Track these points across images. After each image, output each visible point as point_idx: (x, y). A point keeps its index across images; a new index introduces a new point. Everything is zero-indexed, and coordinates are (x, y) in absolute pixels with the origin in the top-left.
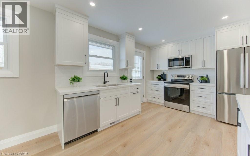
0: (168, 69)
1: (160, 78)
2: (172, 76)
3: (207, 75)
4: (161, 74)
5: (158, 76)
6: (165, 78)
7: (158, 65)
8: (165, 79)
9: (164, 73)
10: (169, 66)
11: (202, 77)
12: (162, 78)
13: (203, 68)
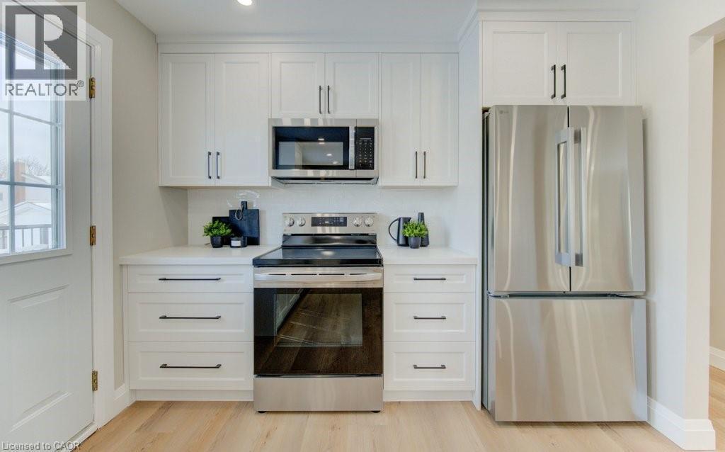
0: (268, 182)
1: (224, 231)
2: (287, 222)
3: (422, 216)
4: (232, 212)
5: (215, 219)
6: (251, 231)
7: (213, 158)
8: (255, 236)
9: (245, 204)
10: (276, 165)
11: (407, 220)
12: (237, 232)
13: (417, 183)
